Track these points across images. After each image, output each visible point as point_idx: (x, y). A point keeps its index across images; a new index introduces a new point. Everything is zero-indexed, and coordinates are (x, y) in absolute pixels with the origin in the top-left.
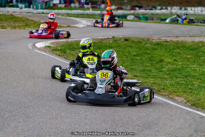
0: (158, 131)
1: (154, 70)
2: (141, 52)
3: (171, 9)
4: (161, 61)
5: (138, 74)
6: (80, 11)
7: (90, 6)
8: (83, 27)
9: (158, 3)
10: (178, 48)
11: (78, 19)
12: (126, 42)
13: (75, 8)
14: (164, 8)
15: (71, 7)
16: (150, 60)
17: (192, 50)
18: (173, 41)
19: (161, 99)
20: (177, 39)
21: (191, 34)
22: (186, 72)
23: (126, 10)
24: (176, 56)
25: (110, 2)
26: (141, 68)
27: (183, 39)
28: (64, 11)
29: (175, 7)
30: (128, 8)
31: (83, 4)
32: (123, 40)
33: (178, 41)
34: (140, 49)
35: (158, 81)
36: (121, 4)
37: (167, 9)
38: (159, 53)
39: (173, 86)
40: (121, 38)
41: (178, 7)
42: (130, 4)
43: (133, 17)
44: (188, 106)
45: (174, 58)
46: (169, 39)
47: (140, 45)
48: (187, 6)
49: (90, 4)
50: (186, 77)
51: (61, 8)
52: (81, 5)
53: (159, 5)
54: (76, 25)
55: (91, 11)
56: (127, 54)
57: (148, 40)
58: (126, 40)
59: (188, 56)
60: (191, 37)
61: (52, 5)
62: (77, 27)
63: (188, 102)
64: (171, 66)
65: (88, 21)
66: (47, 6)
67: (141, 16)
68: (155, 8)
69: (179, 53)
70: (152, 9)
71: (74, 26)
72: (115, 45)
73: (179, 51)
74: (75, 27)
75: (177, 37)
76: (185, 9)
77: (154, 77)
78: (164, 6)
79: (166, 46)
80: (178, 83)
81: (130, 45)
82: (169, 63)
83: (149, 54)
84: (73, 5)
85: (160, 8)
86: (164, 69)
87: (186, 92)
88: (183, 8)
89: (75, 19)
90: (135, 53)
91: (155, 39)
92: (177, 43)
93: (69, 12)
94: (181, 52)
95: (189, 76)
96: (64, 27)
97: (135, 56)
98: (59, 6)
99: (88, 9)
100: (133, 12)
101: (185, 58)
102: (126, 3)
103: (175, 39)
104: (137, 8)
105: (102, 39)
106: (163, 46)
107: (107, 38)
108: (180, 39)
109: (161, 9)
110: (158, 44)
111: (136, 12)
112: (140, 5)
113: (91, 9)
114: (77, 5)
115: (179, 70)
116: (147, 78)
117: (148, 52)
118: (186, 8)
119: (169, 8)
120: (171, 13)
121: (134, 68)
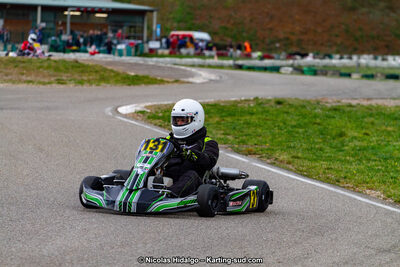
0: (336, 239)
1: (327, 149)
2: (306, 121)
3: (359, 58)
4: (342, 135)
5: (300, 155)
6: (197, 60)
7: (214, 52)
8: (203, 83)
9: (335, 48)
10: (371, 115)
11: (194, 70)
12: (278, 107)
13: (188, 56)
14: (345, 56)
15: (180, 54)
16: (322, 134)
17: (396, 119)
18: (363, 106)
19: (342, 192)
20: (369, 103)
21: (394, 95)
22: (386, 152)
23: (279, 59)
24: (367, 128)
25: (251, 47)
26: (305, 146)
27: (380, 102)
28: (168, 59)
29: (365, 56)
30: (282, 57)
31: (202, 50)
32: (273, 104)
33: (371, 105)
34: (304, 116)
35: (336, 165)
36: (270, 50)
37: (350, 58)
38: (337, 122)
39: (363, 172)
40: (270, 100)
41: (371, 56)
42: (285, 51)
43: (290, 69)
44: (390, 204)
45: (364, 131)
46: (354, 103)
47: (303, 110)
48: (387, 54)
49: (214, 49)
50: (386, 159)
51: (163, 56)
52: (199, 51)
53: (338, 52)
54: (191, 80)
55: (216, 61)
56: (281, 124)
57: (318, 103)
58: (279, 103)
59: (389, 129)
60: (394, 99)
61: (146, 51)
62: (191, 83)
63: (389, 197)
64: (358, 143)
65: (211, 73)
66: (138, 53)
67: (305, 69)
68: (330, 57)
69: (372, 123)
70: (324, 58)
71: (186, 80)
72: (260, 109)
73: (372, 119)
74: (188, 82)
75: (369, 99)
76: (384, 60)
77: (329, 159)
78: (346, 53)
79: (350, 112)
80: (371, 169)
81: (285, 110)
82: (355, 138)
83: (319, 124)
84: (183, 51)
85: (338, 56)
86: (346, 148)
87: (384, 182)
88: (380, 58)
89: (189, 69)
90: (294, 123)
91: (331, 102)
92: (369, 108)
93: (178, 60)
94: (376, 122)
95: (391, 158)
96: (168, 82)
97: (295, 126)
98: (160, 52)
99: (211, 57)
100: (291, 62)
101: (383, 132)
102: (279, 48)
103: (365, 103)
104: (298, 57)
105: (235, 101)
106: (344, 112)
107: (246, 100)
108: (373, 103)
109: (341, 58)
110: (335, 109)
111: (296, 62)
112: (303, 52)
113: (216, 58)
114: (191, 50)
115: (373, 148)
116: (315, 160)
117: (318, 120)
118: (385, 57)
119: (355, 57)
120: (359, 65)
121: (292, 145)
